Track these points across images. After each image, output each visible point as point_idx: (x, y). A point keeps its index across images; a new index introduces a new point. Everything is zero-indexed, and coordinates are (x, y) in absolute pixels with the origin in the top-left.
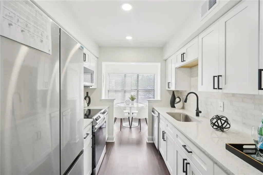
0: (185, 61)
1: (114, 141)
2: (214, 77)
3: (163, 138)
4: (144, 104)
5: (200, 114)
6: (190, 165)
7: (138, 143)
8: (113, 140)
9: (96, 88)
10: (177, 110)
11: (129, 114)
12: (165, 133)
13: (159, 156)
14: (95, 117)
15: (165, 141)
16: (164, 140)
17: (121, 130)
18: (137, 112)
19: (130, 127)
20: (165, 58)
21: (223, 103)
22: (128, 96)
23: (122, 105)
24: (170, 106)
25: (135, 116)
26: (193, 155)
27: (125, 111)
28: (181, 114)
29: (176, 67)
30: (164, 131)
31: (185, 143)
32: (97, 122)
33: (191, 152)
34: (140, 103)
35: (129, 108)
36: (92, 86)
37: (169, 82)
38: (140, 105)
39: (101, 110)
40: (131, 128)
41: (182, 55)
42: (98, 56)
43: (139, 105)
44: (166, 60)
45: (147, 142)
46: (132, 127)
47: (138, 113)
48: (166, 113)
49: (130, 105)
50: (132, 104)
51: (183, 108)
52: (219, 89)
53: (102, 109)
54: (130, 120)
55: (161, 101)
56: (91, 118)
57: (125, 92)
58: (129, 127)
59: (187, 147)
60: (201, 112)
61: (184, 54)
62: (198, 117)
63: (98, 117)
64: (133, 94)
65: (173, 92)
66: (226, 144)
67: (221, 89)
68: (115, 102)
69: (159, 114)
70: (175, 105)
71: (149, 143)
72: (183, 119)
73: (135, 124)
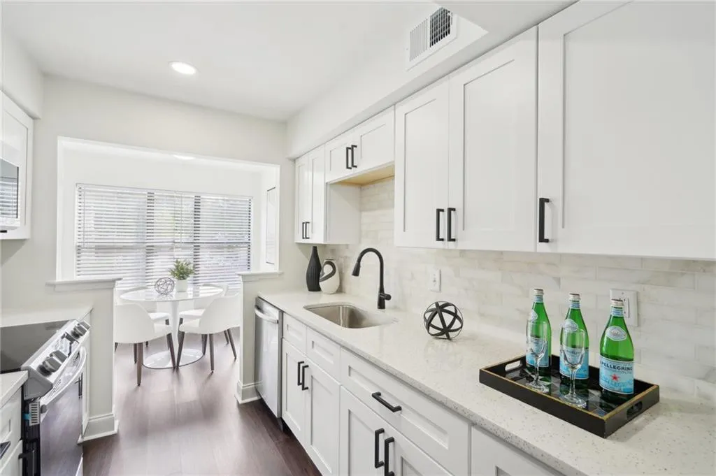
0: (356, 167)
1: (115, 431)
2: (439, 211)
3: (301, 383)
4: (219, 287)
5: (386, 301)
6: (394, 444)
7: (206, 412)
8: (113, 429)
9: (25, 240)
10: (326, 297)
11: (167, 322)
12: (307, 366)
13: (282, 437)
14: (35, 363)
15: (307, 388)
16: (304, 388)
17: (139, 385)
18: (200, 312)
19: (174, 368)
20: (294, 154)
21: (440, 272)
22: (162, 265)
23: (140, 296)
24: (307, 288)
25: (191, 326)
26: (405, 415)
27: (153, 316)
28: (341, 307)
29: (327, 181)
30: (303, 362)
31: (379, 387)
32: (52, 378)
33: (399, 409)
34: (205, 285)
35: (169, 305)
36: (5, 231)
37: (307, 223)
38: (205, 292)
39: (60, 325)
40: (176, 368)
41: (350, 151)
42: (34, 110)
43: (201, 291)
44: (294, 160)
45: (238, 402)
46: (180, 364)
47: (203, 318)
48: (304, 307)
49: (174, 295)
50: (179, 291)
51: (340, 290)
52: (450, 239)
53: (67, 322)
54: (175, 343)
55: (281, 274)
56: (19, 370)
57: (150, 250)
58: (170, 364)
59: (384, 397)
60: (389, 297)
61: (354, 148)
62: (383, 310)
63: (55, 358)
64: (184, 256)
65: (315, 249)
66: (481, 371)
67: (454, 240)
68: (118, 287)
69: (282, 312)
70: (320, 283)
71: (246, 404)
72: (344, 321)
73: (191, 353)
